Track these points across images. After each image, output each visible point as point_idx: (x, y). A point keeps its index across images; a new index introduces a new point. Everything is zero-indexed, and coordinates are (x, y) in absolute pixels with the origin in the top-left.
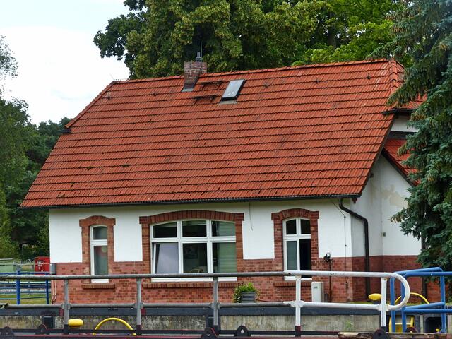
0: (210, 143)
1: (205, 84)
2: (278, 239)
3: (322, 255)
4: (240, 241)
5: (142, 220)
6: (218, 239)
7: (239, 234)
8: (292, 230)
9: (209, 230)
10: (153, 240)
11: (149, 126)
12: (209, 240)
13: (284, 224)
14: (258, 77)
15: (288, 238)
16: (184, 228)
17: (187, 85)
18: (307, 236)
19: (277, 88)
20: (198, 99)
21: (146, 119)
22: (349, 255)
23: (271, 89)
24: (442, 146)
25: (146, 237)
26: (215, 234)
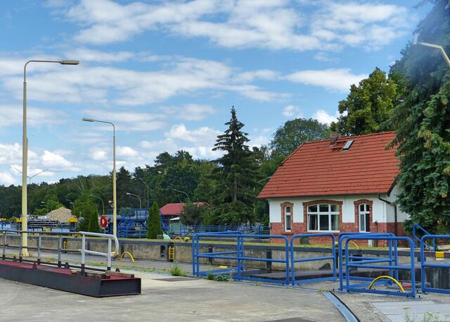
0: (334, 169)
1: (338, 143)
2: (357, 213)
3: (374, 221)
4: (341, 214)
5: (304, 204)
6: (334, 213)
7: (341, 211)
8: (362, 210)
9: (330, 209)
10: (308, 213)
11: (313, 162)
12: (330, 213)
13: (359, 206)
14: (359, 139)
15: (361, 213)
16: (320, 208)
17: (331, 144)
18: (368, 212)
19: (366, 144)
20: (334, 149)
21: (312, 159)
22: (385, 222)
23: (363, 144)
24: (409, 169)
25: (305, 211)
26: (332, 210)
